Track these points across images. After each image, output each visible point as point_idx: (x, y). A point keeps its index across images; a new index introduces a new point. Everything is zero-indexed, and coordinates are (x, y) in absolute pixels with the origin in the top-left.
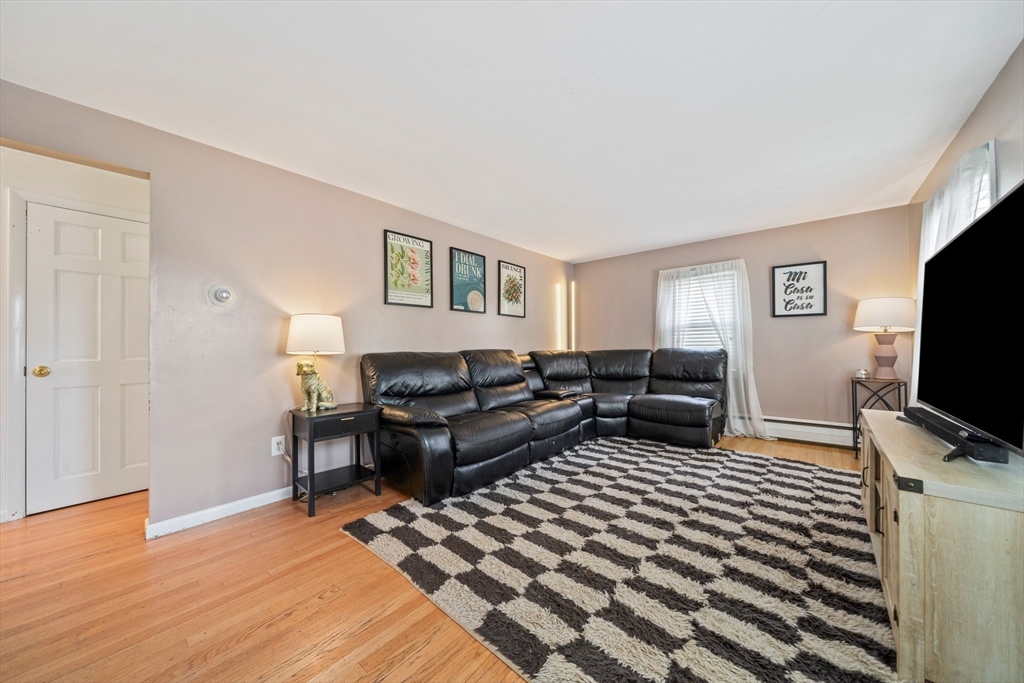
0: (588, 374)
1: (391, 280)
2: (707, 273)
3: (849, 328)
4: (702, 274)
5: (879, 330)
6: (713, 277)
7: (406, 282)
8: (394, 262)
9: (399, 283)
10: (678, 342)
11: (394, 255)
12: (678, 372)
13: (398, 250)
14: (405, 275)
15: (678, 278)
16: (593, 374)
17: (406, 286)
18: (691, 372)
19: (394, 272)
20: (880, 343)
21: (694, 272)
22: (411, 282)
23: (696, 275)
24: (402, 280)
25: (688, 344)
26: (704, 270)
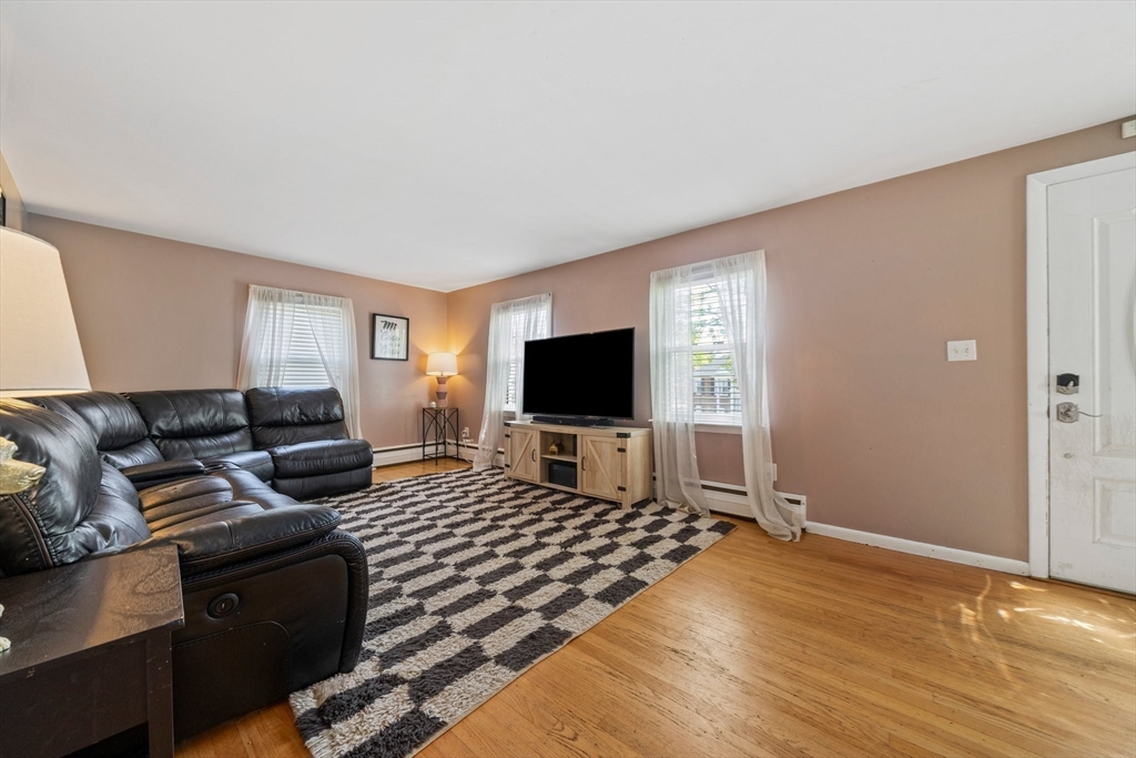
0: (147, 432)
2: (315, 304)
3: (421, 372)
4: (310, 303)
5: (439, 374)
6: (322, 310)
10: (277, 379)
12: (293, 415)
15: (280, 300)
16: (155, 432)
18: (309, 414)
20: (439, 383)
21: (301, 299)
23: (302, 303)
25: (289, 382)
26: (312, 299)
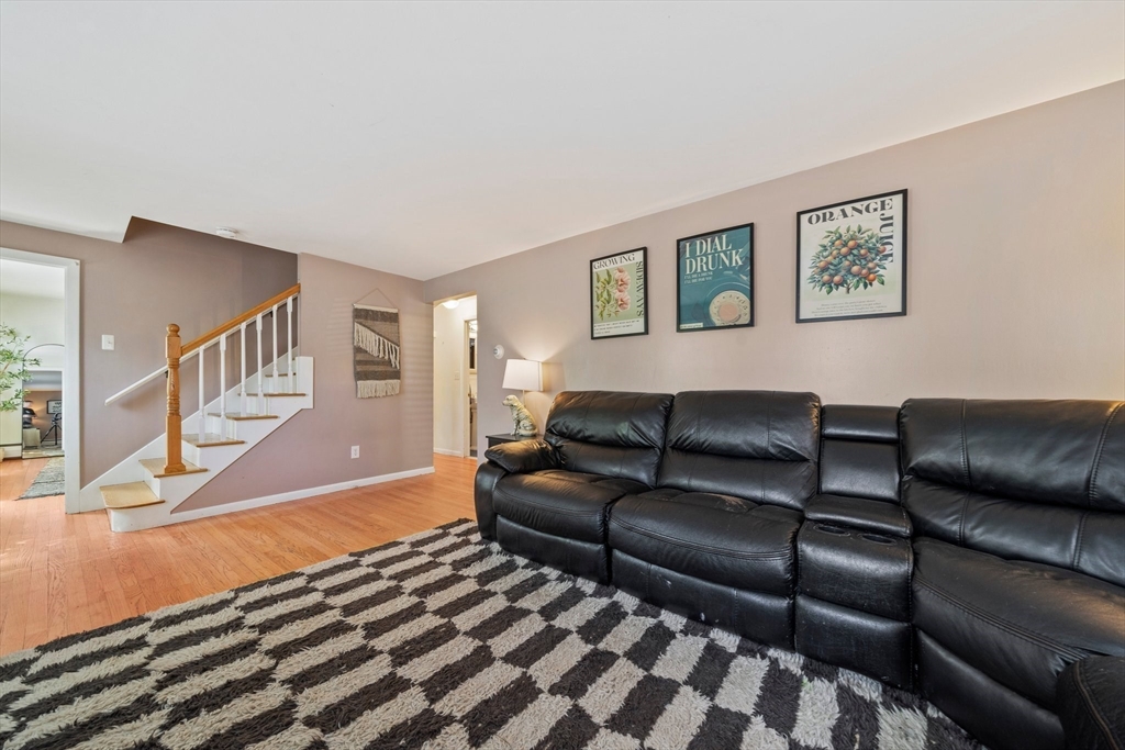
1: (597, 312)
7: (613, 310)
8: (599, 292)
9: (605, 314)
11: (600, 284)
13: (604, 277)
14: (612, 302)
17: (613, 315)
19: (600, 303)
22: (619, 309)
24: (610, 308)
